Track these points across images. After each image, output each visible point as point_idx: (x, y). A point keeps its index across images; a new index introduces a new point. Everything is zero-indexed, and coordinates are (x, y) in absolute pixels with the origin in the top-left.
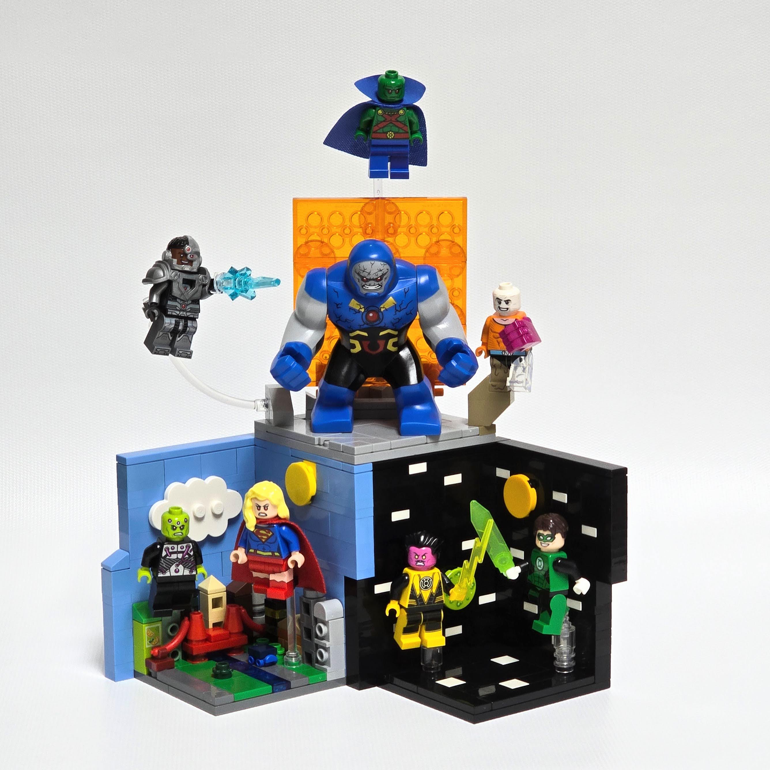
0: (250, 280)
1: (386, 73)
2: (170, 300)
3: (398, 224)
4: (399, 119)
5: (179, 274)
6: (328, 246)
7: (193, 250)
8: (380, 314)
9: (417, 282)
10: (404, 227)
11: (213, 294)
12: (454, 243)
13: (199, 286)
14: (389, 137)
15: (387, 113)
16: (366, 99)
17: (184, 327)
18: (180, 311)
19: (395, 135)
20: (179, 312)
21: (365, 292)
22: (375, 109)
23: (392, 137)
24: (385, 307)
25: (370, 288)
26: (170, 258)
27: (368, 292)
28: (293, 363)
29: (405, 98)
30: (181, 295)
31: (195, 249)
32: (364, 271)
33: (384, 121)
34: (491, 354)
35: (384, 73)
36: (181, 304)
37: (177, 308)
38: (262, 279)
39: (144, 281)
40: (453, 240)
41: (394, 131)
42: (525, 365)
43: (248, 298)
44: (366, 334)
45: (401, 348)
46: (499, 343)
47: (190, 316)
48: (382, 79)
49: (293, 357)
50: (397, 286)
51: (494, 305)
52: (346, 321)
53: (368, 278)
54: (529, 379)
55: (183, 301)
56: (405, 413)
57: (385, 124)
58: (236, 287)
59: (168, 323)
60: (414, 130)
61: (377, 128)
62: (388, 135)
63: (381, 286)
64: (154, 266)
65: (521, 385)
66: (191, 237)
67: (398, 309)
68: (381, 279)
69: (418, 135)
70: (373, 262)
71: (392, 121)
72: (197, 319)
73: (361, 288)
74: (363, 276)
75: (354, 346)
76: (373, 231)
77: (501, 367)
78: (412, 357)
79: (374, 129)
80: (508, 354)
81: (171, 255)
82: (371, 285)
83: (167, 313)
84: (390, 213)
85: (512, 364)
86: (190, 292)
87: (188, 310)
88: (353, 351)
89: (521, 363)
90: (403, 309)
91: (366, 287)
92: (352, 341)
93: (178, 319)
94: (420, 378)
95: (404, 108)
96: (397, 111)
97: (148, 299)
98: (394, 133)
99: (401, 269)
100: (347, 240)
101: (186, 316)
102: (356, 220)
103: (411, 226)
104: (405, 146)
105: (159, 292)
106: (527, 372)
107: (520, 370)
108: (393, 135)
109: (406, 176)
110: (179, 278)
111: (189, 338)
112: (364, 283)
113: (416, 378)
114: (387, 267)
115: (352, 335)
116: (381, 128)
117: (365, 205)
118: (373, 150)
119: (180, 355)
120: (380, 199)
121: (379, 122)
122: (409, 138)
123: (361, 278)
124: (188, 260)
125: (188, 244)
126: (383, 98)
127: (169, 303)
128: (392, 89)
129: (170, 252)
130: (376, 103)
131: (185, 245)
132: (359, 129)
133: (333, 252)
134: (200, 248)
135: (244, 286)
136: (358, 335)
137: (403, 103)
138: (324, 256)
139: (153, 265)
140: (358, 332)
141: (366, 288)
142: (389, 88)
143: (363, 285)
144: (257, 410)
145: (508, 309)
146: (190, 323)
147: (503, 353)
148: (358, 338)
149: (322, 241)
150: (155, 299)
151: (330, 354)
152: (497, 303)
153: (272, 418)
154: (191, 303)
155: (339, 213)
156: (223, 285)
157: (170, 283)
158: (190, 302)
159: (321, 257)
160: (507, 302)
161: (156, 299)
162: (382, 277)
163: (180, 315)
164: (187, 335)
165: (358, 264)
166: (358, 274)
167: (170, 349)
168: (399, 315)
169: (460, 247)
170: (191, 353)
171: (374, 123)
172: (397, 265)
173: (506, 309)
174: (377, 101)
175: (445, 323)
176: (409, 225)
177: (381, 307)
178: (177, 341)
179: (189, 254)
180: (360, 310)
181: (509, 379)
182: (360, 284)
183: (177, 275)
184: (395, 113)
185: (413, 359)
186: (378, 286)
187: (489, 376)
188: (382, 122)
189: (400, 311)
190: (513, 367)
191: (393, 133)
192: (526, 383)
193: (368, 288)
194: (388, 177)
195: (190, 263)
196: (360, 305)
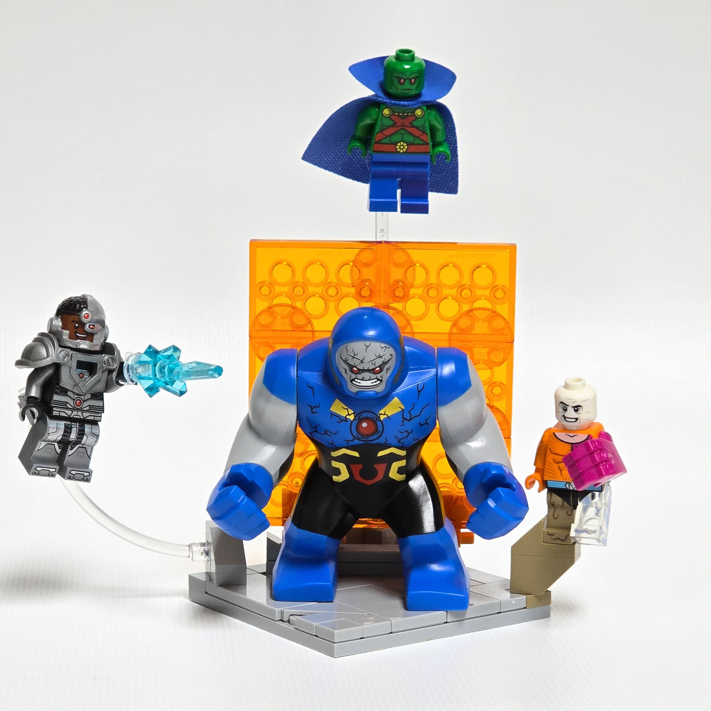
0: (178, 366)
1: (397, 53)
2: (57, 393)
3: (411, 282)
4: (414, 123)
5: (71, 353)
6: (303, 314)
7: (94, 317)
8: (379, 423)
9: (437, 375)
10: (418, 287)
11: (123, 385)
12: (496, 314)
13: (103, 372)
14: (399, 150)
15: (397, 114)
16: (367, 92)
17: (79, 434)
18: (73, 409)
19: (408, 147)
20: (71, 412)
21: (354, 390)
22: (379, 108)
23: (405, 150)
24: (386, 413)
25: (363, 383)
26: (60, 329)
27: (361, 390)
28: (242, 498)
29: (424, 91)
30: (75, 385)
31: (99, 315)
32: (354, 357)
33: (392, 126)
34: (549, 486)
35: (394, 54)
36: (74, 400)
37: (68, 405)
38: (196, 365)
39: (19, 363)
40: (494, 309)
41: (406, 141)
42: (599, 505)
43: (174, 393)
44: (356, 454)
45: (411, 475)
46: (561, 471)
47: (88, 418)
48: (390, 63)
49: (242, 488)
50: (406, 380)
51: (557, 412)
52: (326, 433)
53: (361, 367)
54: (604, 528)
55: (78, 395)
56: (415, 575)
57: (392, 130)
58: (156, 376)
59: (53, 428)
60: (438, 140)
61: (380, 136)
62: (398, 147)
63: (381, 381)
64: (36, 340)
65: (593, 535)
66: (91, 296)
67: (408, 416)
68: (381, 371)
69: (443, 149)
70: (367, 343)
71: (405, 126)
72: (99, 422)
73: (349, 383)
74: (352, 364)
75: (338, 472)
76: (371, 292)
77: (562, 507)
78: (427, 490)
79: (376, 137)
80: (574, 488)
81: (60, 324)
82: (364, 379)
83: (53, 413)
84: (398, 265)
85: (579, 503)
86: (90, 381)
87: (84, 409)
88: (335, 478)
89: (594, 500)
90: (414, 417)
91: (357, 382)
92: (335, 464)
93: (69, 423)
94: (438, 523)
95: (423, 107)
96: (413, 110)
97: (24, 391)
98: (407, 145)
99: (412, 354)
100: (332, 305)
101: (82, 417)
102: (346, 275)
103: (430, 286)
104: (424, 165)
105: (41, 380)
106: (602, 516)
107: (591, 511)
108: (406, 147)
109: (424, 209)
110: (71, 359)
111: (86, 451)
112: (353, 376)
113: (432, 524)
114: (391, 351)
115: (334, 454)
116: (387, 136)
117: (360, 251)
118: (374, 169)
119: (72, 478)
120: (383, 244)
121: (385, 128)
122: (429, 152)
123: (349, 367)
124: (86, 333)
125: (86, 307)
126: (392, 91)
127: (56, 397)
128: (405, 77)
129: (59, 320)
130: (381, 98)
131: (82, 309)
132: (354, 138)
133: (310, 322)
134: (106, 314)
135: (169, 376)
136: (345, 455)
137: (422, 99)
138: (296, 328)
139: (32, 339)
140: (344, 451)
141: (357, 384)
142: (400, 75)
143: (351, 378)
144: (192, 559)
145: (577, 419)
146: (87, 428)
147: (567, 486)
148: (343, 459)
149: (294, 305)
150: (34, 392)
151: (303, 478)
152: (561, 410)
153: (215, 571)
154: (91, 399)
155: (320, 264)
156: (136, 373)
157: (57, 366)
158: (89, 396)
159: (292, 331)
160: (577, 408)
161: (36, 392)
162: (381, 367)
163: (72, 416)
164: (84, 446)
165: (345, 345)
166: (345, 361)
167: (58, 467)
168: (409, 426)
169: (504, 319)
170: (90, 473)
171: (377, 130)
172: (406, 347)
173: (574, 420)
174: (382, 95)
175: (479, 439)
176: (428, 284)
177: (380, 412)
178: (69, 456)
179: (87, 323)
180: (348, 417)
181: (574, 527)
182: (347, 376)
183: (67, 355)
184: (410, 114)
185: (428, 493)
186: (376, 380)
187: (544, 519)
188: (389, 127)
189: (409, 420)
190: (581, 508)
191: (405, 144)
192: (601, 533)
193: (360, 383)
194: (396, 210)
195: (90, 336)
196: (347, 409)
